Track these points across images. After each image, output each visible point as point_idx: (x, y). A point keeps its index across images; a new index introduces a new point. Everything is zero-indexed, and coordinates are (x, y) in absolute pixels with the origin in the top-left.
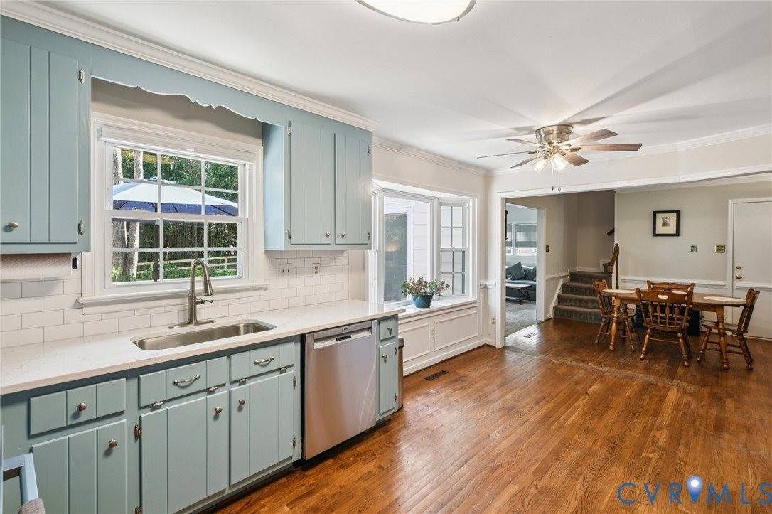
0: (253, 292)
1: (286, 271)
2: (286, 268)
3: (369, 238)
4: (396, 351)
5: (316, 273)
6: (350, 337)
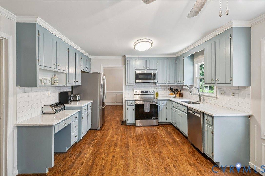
0: (214, 98)
1: (222, 93)
3: (231, 81)
4: (212, 133)
5: (233, 96)
6: (195, 113)
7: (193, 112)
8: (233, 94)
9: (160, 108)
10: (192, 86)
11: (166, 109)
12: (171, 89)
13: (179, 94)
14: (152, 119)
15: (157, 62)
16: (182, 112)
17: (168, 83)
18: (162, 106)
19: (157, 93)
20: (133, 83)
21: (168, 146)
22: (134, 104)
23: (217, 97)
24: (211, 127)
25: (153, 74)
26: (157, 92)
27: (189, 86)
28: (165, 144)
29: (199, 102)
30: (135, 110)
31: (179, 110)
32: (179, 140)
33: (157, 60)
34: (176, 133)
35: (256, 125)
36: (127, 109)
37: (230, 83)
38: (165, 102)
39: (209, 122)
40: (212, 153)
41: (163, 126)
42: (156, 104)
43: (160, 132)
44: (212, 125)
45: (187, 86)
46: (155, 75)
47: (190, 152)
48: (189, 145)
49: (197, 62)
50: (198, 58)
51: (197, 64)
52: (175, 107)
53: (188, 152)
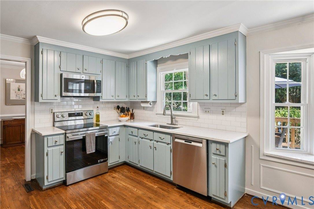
0: (193, 118)
1: (207, 111)
2: (207, 110)
3: (236, 96)
4: (226, 166)
5: (223, 114)
6: (191, 143)
7: (185, 141)
8: (223, 112)
9: (111, 140)
10: (155, 102)
11: (119, 140)
12: (118, 107)
13: (130, 116)
14: (99, 163)
15: (102, 62)
16: (155, 142)
17: (117, 98)
18: (113, 137)
19: (98, 116)
20: (56, 98)
21: (153, 203)
22: (63, 142)
23: (198, 117)
24: (222, 159)
25: (95, 81)
26: (98, 114)
27: (152, 103)
28: (148, 203)
29: (171, 124)
30: (64, 154)
31: (149, 141)
32: (158, 187)
33: (103, 58)
34: (143, 176)
35: (253, 146)
36: (47, 155)
37: (234, 98)
38: (117, 130)
39: (220, 152)
40: (225, 192)
41: (115, 171)
42: (106, 136)
43: (120, 183)
44: (225, 155)
45: (149, 103)
46: (99, 83)
47: (187, 201)
48: (175, 191)
49: (163, 70)
50: (165, 64)
51: (162, 73)
52: (137, 136)
53: (185, 201)
